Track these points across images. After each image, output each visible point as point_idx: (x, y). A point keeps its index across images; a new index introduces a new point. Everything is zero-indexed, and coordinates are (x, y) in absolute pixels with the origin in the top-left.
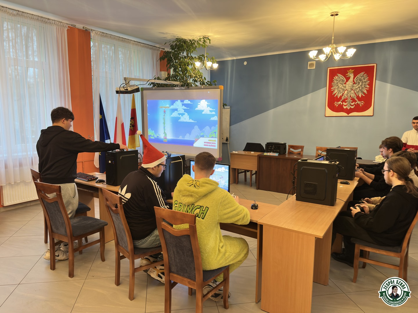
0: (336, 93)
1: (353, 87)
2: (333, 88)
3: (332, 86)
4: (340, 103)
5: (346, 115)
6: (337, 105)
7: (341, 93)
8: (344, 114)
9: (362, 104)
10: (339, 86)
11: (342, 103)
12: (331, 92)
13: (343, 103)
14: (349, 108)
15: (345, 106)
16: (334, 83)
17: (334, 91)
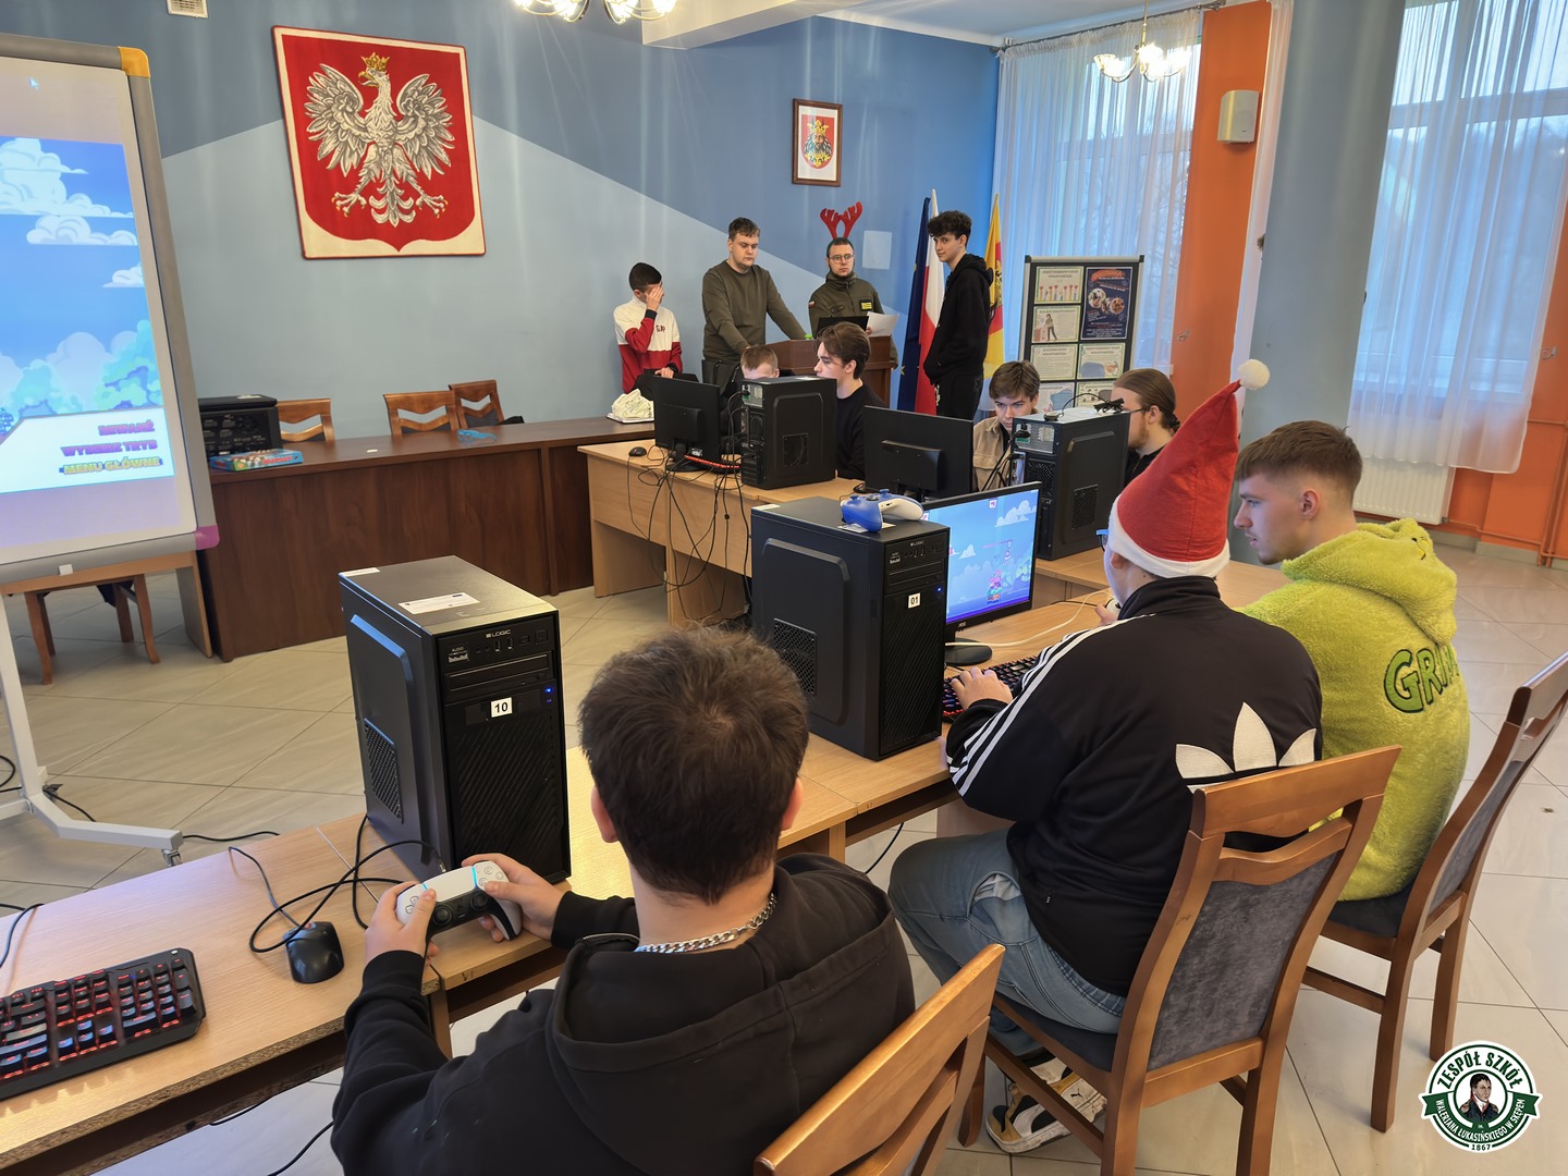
0: (333, 152)
1: (397, 132)
2: (315, 130)
3: (309, 120)
4: (358, 201)
5: (388, 249)
6: (347, 205)
7: (352, 153)
8: (382, 247)
9: (439, 208)
10: (338, 124)
11: (364, 202)
12: (309, 148)
13: (367, 200)
14: (395, 223)
15: (381, 211)
16: (315, 104)
17: (320, 141)
